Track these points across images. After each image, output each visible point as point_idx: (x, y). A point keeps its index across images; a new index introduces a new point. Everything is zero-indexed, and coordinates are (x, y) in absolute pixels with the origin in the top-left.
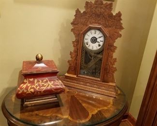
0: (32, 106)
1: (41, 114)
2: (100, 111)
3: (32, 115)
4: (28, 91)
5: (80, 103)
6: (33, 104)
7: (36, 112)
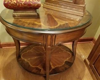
0: (18, 16)
1: (23, 21)
2: (67, 23)
3: (17, 21)
4: (12, 2)
5: (53, 18)
6: (19, 15)
7: (20, 19)
